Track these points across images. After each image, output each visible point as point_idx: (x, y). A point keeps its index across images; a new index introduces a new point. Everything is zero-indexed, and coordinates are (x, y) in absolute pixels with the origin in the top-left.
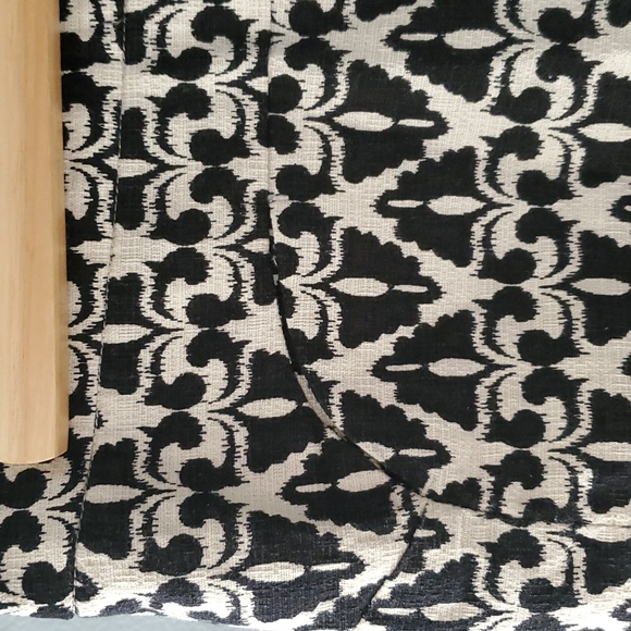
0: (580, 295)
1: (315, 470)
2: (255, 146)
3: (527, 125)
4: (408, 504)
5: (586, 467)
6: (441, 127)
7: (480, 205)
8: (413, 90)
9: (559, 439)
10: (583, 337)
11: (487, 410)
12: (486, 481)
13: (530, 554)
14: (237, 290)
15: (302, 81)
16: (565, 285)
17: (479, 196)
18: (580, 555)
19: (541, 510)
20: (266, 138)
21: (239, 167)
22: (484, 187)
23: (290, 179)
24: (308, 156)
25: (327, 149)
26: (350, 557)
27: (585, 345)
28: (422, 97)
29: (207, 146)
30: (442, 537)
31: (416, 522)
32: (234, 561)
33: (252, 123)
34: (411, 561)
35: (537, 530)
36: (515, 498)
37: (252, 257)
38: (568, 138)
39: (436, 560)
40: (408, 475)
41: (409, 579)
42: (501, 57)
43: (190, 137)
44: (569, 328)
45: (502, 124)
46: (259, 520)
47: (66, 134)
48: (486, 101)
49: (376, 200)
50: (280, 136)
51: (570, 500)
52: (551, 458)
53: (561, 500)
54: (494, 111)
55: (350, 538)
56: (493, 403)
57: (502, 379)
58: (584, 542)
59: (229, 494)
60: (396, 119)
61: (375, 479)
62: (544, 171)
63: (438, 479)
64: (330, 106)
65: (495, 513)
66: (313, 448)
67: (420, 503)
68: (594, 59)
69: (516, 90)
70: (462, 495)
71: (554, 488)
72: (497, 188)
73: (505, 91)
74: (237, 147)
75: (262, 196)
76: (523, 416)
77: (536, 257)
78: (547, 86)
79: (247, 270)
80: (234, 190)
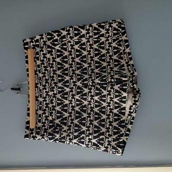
1: (54, 129)
2: (50, 104)
4: (60, 132)
9: (72, 127)
12: (67, 130)
13: (70, 136)
14: (48, 115)
15: (54, 99)
16: (74, 115)
17: (68, 107)
18: (73, 136)
21: (49, 105)
23: (53, 106)
24: (54, 104)
25: (56, 104)
26: (55, 136)
27: (75, 120)
29: (46, 104)
30: (63, 134)
31: (61, 133)
32: (47, 136)
33: (50, 102)
34: (60, 136)
35: (70, 134)
36: (69, 132)
37: (50, 112)
39: (62, 136)
40: (61, 130)
41: (60, 137)
44: (74, 118)
46: (49, 133)
47: (36, 103)
49: (59, 108)
50: (52, 103)
52: (72, 129)
53: (72, 132)
55: (55, 134)
56: (68, 124)
57: (69, 122)
58: (74, 135)
59: (47, 131)
60: (61, 102)
61: (58, 130)
63: (63, 130)
64: (56, 101)
65: (67, 133)
66: (54, 127)
67: (61, 132)
70: (65, 131)
71: (71, 131)
74: (49, 104)
75: (51, 108)
76: (70, 125)
79: (49, 113)
80: (48, 107)
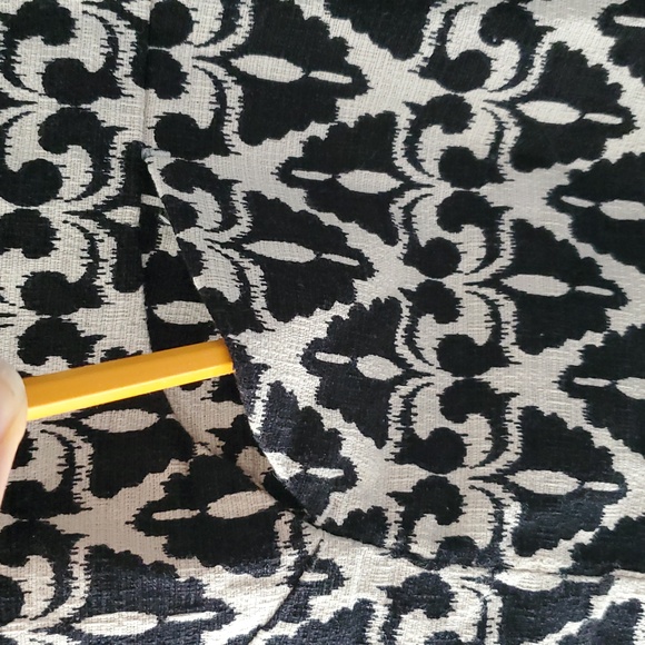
0: (512, 294)
2: (129, 85)
3: (459, 95)
4: (297, 540)
5: (514, 499)
6: (359, 85)
7: (396, 184)
8: (331, 36)
9: (482, 464)
10: (513, 344)
11: (399, 425)
12: (394, 512)
13: (437, 601)
14: (92, 270)
15: (195, 10)
16: (494, 282)
17: (395, 173)
18: (496, 605)
19: (457, 550)
20: (143, 76)
21: (105, 110)
22: (401, 162)
23: (173, 131)
24: (196, 104)
26: (217, 605)
27: (516, 353)
28: (341, 46)
29: (65, 79)
30: (336, 580)
31: (305, 563)
32: (65, 610)
33: (126, 55)
34: (294, 608)
35: (451, 575)
36: (428, 534)
37: (116, 229)
38: (503, 113)
39: (323, 608)
41: (289, 630)
42: (439, 8)
43: (44, 66)
44: (497, 333)
45: (432, 90)
46: (104, 561)
48: (417, 61)
49: (277, 168)
50: (161, 76)
51: (493, 540)
52: (473, 487)
53: (483, 540)
54: (424, 73)
56: (406, 417)
57: (418, 388)
58: (502, 590)
59: (64, 523)
60: (307, 69)
61: (253, 503)
62: (471, 149)
63: (340, 507)
64: (227, 44)
65: (402, 551)
66: (177, 467)
67: (314, 538)
68: (547, 24)
69: (453, 51)
70: (364, 527)
71: (475, 524)
72: (417, 164)
73: (440, 50)
74: (105, 84)
75: (134, 149)
76: (440, 434)
77: (461, 248)
78: (489, 50)
79: (107, 247)
80: (97, 139)
